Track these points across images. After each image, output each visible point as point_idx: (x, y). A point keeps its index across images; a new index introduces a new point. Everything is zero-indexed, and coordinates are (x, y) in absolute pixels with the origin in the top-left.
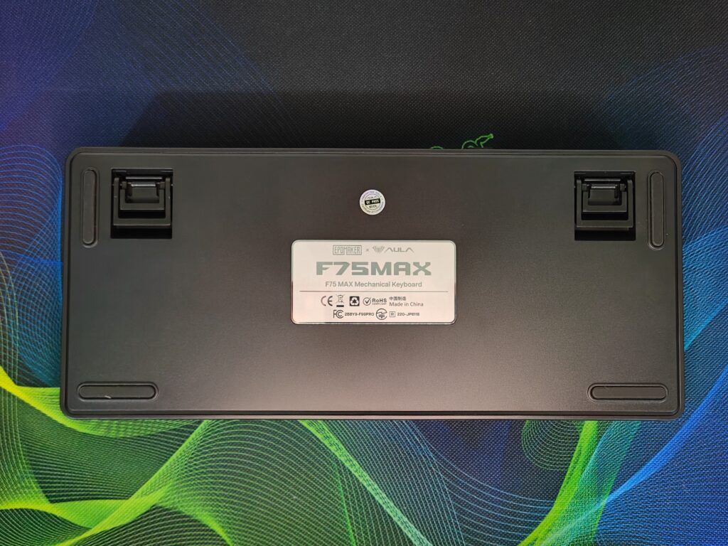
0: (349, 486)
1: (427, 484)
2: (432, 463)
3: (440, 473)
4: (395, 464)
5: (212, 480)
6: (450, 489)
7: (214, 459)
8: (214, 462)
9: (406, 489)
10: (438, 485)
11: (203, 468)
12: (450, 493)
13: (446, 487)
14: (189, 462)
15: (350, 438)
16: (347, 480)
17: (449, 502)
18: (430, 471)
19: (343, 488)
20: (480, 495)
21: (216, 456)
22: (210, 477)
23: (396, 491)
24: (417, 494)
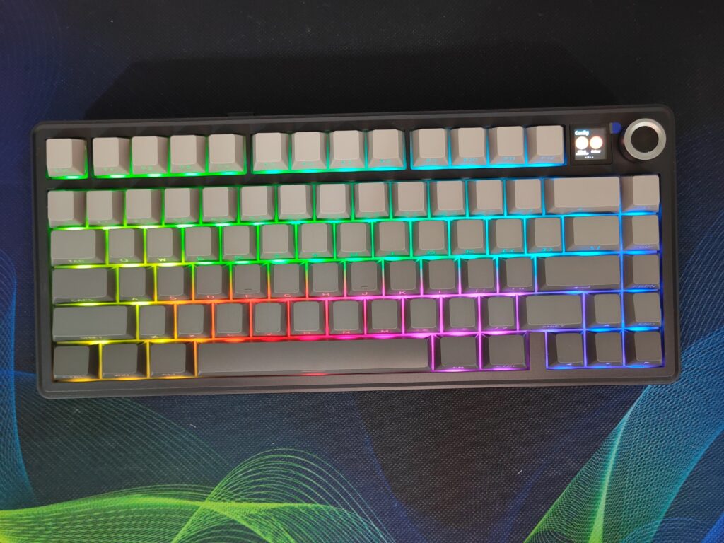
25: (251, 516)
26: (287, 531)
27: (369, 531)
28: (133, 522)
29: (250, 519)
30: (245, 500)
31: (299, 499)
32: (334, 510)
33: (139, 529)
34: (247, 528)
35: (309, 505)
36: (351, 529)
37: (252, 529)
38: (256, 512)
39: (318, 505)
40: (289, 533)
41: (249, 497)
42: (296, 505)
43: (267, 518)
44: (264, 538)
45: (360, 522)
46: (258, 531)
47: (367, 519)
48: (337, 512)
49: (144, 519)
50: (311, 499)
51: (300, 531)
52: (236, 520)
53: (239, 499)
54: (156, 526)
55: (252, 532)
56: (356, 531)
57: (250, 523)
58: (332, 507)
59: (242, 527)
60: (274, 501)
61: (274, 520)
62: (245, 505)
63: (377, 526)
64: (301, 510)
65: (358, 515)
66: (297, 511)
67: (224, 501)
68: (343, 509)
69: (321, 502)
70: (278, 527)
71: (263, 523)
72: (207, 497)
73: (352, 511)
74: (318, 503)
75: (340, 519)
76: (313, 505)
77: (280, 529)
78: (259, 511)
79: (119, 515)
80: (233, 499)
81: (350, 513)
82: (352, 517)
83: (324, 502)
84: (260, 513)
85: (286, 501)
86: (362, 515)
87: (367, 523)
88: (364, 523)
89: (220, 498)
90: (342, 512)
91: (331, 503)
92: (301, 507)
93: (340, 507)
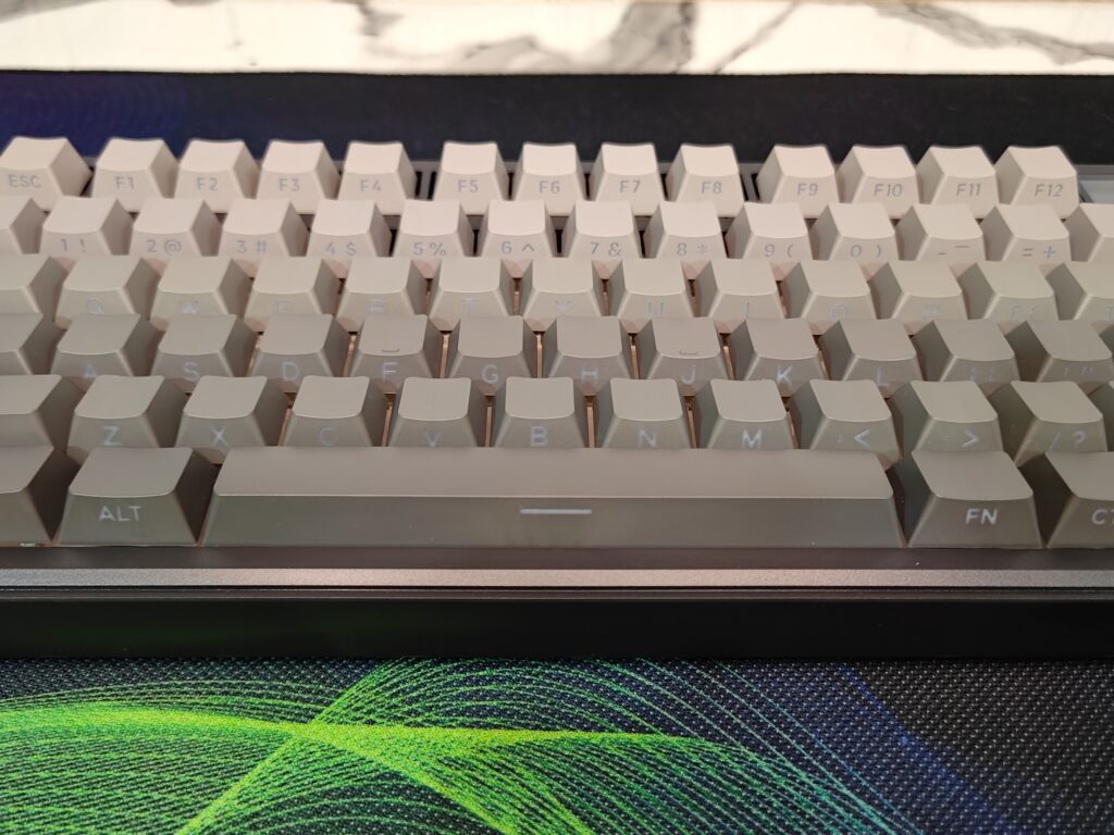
25: (452, 762)
26: (568, 807)
27: (840, 810)
28: (69, 773)
29: (448, 771)
30: (435, 723)
31: (603, 722)
32: (715, 750)
33: (78, 792)
34: (439, 796)
35: (635, 738)
36: (776, 803)
37: (457, 799)
38: (468, 753)
39: (663, 737)
40: (576, 813)
41: (448, 714)
42: (595, 737)
43: (501, 768)
44: (496, 825)
45: (802, 783)
46: (472, 805)
47: (823, 776)
48: (725, 757)
49: (104, 766)
50: (642, 722)
51: (613, 806)
52: (404, 772)
53: (419, 719)
54: (136, 784)
55: (454, 807)
57: (446, 781)
58: (710, 744)
59: (423, 793)
60: (526, 726)
62: (435, 734)
63: (860, 795)
64: (612, 750)
65: (789, 764)
66: (599, 751)
67: (372, 722)
68: (743, 749)
69: (668, 729)
70: (538, 796)
71: (491, 781)
72: (320, 712)
73: (774, 756)
74: (664, 732)
75: (740, 777)
76: (649, 738)
77: (546, 801)
78: (481, 751)
79: (30, 752)
80: (401, 718)
81: (766, 761)
82: (775, 770)
83: (680, 729)
84: (481, 756)
85: (565, 727)
86: (806, 766)
87: (827, 788)
88: (814, 786)
89: (358, 715)
90: (742, 759)
91: (703, 734)
92: (612, 743)
93: (732, 744)
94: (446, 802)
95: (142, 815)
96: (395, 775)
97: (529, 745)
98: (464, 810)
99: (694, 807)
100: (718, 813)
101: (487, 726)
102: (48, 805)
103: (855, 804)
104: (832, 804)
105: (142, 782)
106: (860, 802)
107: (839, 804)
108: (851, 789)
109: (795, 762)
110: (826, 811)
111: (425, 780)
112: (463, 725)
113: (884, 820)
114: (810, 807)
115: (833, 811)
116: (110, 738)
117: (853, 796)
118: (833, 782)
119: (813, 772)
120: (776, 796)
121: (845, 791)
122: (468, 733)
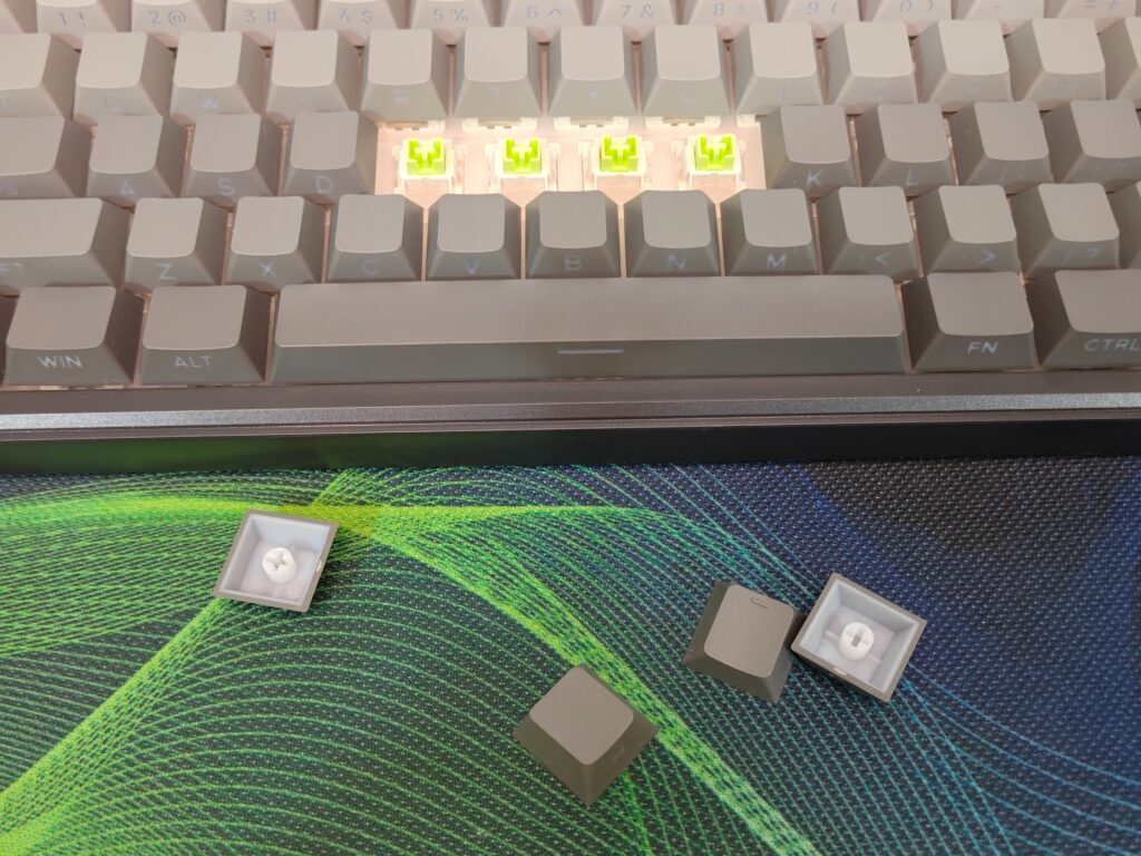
0: (661, 791)
1: (911, 775)
2: (917, 710)
3: (947, 741)
4: (800, 718)
5: (209, 787)
6: (989, 788)
7: (223, 720)
8: (223, 728)
9: (847, 793)
10: (947, 779)
11: (188, 748)
12: (992, 802)
13: (974, 784)
14: (143, 733)
15: (652, 647)
16: (652, 772)
17: (994, 832)
18: (913, 735)
19: (641, 799)
20: (1091, 804)
21: (231, 711)
22: (204, 776)
23: (813, 802)
24: (885, 808)
25: (433, 536)
26: (532, 572)
27: (758, 566)
28: (112, 556)
29: (430, 544)
30: (417, 502)
31: (562, 497)
32: (657, 518)
33: (124, 572)
34: (424, 565)
35: (590, 510)
36: (705, 562)
37: (438, 568)
38: (447, 528)
39: (613, 509)
40: (538, 576)
41: (428, 493)
42: (555, 510)
43: (474, 540)
44: (472, 589)
45: (728, 545)
46: (451, 572)
47: (747, 537)
48: (665, 524)
49: (140, 549)
50: (596, 496)
51: (569, 570)
52: (393, 546)
53: (403, 499)
54: (171, 563)
55: (437, 574)
56: (719, 565)
57: (429, 553)
58: (653, 513)
59: (410, 563)
60: (496, 503)
61: (497, 545)
62: (417, 511)
63: (775, 552)
64: (569, 521)
65: (719, 529)
66: (558, 522)
67: (362, 503)
68: (681, 517)
69: (617, 502)
70: (507, 563)
71: (467, 552)
72: (317, 495)
73: (706, 522)
74: (614, 504)
75: (676, 541)
76: (601, 509)
77: (513, 567)
78: (457, 526)
79: (76, 539)
80: (387, 499)
81: (701, 526)
82: (706, 534)
83: (628, 501)
84: (458, 530)
85: (528, 502)
86: (733, 529)
87: (749, 548)
88: (739, 547)
89: (351, 496)
90: (680, 525)
91: (648, 504)
92: (569, 515)
93: (672, 512)
94: (430, 571)
95: (180, 589)
96: (386, 549)
97: (498, 519)
98: (445, 577)
99: (637, 569)
100: (656, 572)
101: (460, 504)
102: (101, 583)
103: (771, 560)
104: (751, 561)
105: (176, 561)
106: (775, 558)
107: (758, 561)
108: (769, 548)
109: (724, 527)
110: (746, 567)
111: (412, 552)
112: (441, 503)
113: (792, 572)
114: (732, 564)
115: (752, 567)
116: (140, 524)
117: (769, 553)
118: (754, 543)
119: (739, 535)
120: (706, 556)
121: (763, 550)
122: (446, 510)
